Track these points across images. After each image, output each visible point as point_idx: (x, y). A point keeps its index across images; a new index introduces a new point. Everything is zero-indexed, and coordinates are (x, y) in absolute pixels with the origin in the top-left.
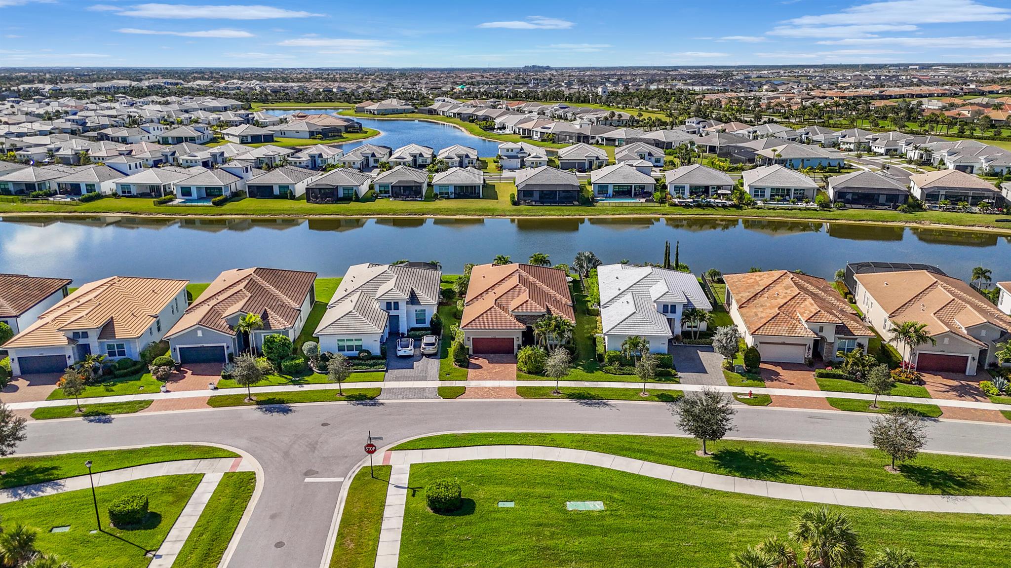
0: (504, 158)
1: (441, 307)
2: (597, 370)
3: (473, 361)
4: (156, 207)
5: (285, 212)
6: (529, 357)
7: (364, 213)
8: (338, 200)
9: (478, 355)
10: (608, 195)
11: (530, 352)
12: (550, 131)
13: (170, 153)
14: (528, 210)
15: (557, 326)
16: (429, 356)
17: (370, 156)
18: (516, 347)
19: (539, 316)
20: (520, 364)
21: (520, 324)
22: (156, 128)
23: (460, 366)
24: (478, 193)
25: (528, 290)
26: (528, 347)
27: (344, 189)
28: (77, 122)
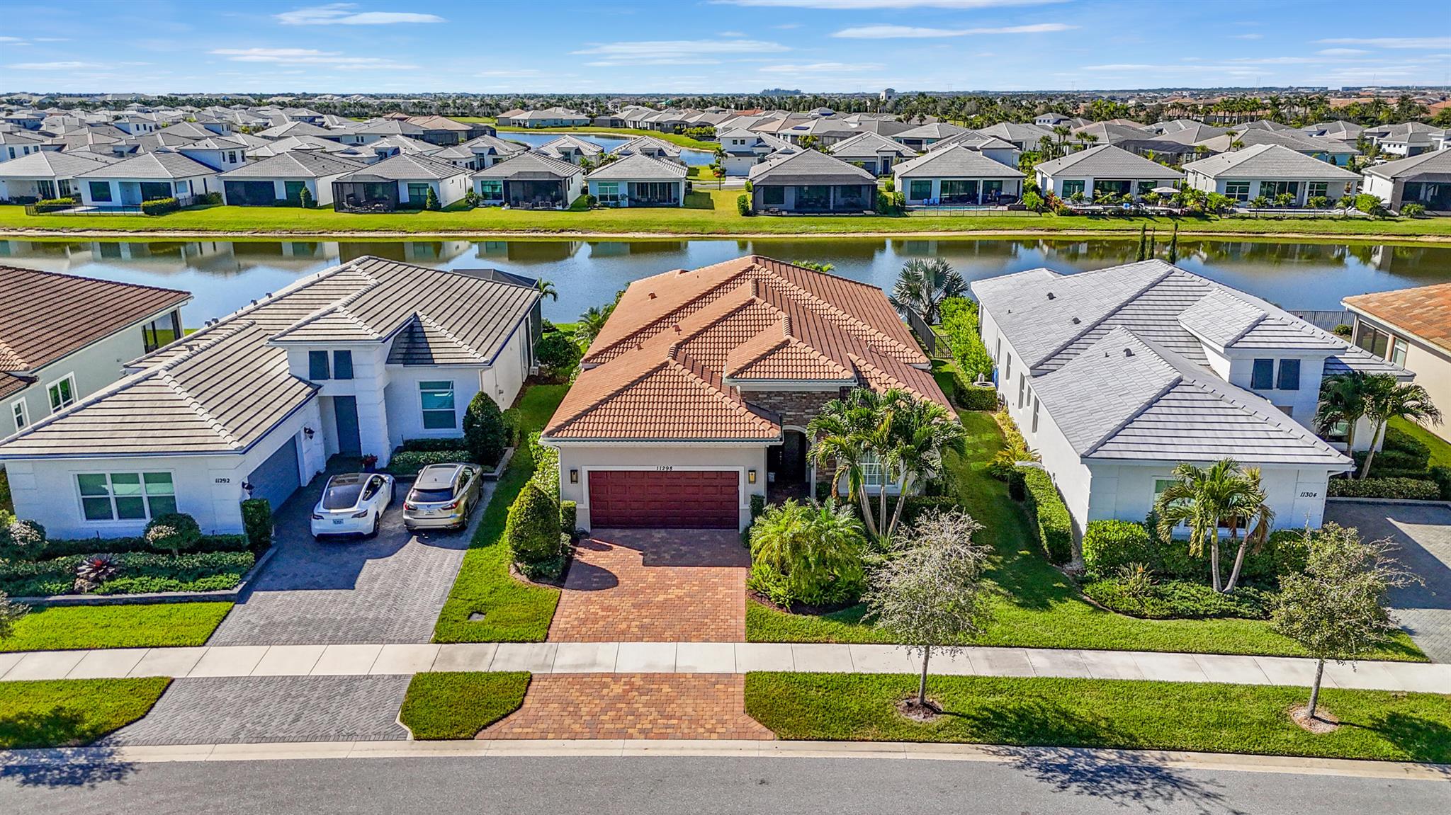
0: (729, 155)
1: (532, 387)
2: (1061, 595)
3: (587, 556)
4: (29, 217)
5: (283, 226)
6: (796, 547)
7: (442, 228)
8: (398, 207)
9: (607, 532)
10: (931, 201)
11: (798, 527)
12: (808, 132)
13: (129, 149)
14: (774, 224)
15: (902, 429)
16: (432, 536)
17: (486, 152)
18: (744, 506)
19: (827, 395)
20: (762, 568)
21: (758, 420)
22: (141, 127)
23: (536, 577)
24: (675, 200)
25: (784, 316)
26: (790, 504)
27: (410, 187)
28: (25, 124)
